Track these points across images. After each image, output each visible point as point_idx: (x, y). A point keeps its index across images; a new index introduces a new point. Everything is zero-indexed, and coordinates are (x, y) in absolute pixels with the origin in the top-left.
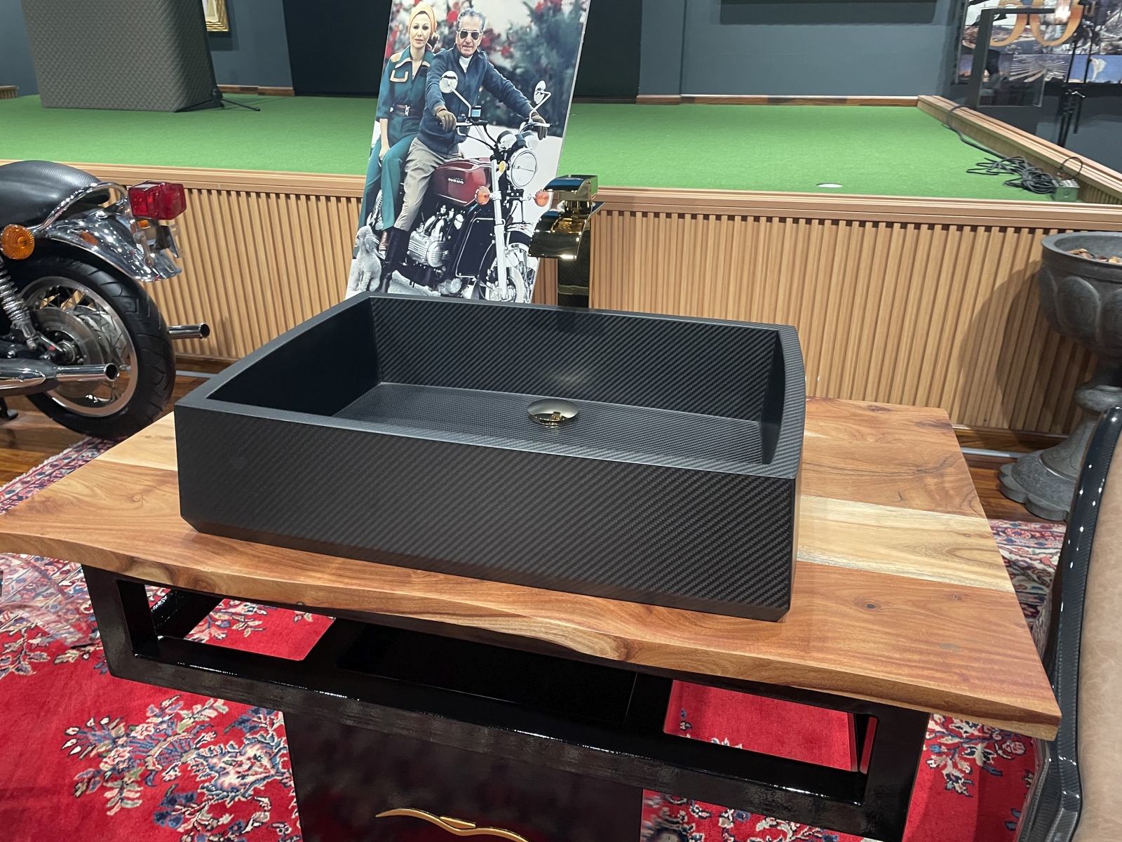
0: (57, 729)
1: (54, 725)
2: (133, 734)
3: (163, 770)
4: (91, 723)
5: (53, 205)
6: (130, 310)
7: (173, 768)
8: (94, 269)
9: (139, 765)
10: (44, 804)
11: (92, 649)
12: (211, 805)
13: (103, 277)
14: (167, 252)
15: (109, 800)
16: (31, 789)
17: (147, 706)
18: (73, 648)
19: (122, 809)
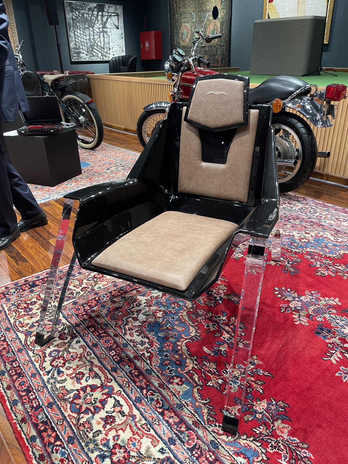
0: (271, 286)
1: (269, 284)
2: (301, 298)
3: (316, 316)
4: (283, 288)
5: (291, 93)
6: (307, 139)
7: (320, 317)
8: (297, 121)
9: (305, 311)
10: (270, 310)
11: (280, 263)
12: (339, 338)
13: (299, 125)
14: (330, 117)
15: (295, 318)
16: (264, 303)
17: (305, 290)
18: (273, 261)
19: (300, 323)
